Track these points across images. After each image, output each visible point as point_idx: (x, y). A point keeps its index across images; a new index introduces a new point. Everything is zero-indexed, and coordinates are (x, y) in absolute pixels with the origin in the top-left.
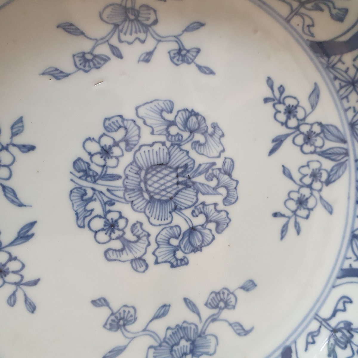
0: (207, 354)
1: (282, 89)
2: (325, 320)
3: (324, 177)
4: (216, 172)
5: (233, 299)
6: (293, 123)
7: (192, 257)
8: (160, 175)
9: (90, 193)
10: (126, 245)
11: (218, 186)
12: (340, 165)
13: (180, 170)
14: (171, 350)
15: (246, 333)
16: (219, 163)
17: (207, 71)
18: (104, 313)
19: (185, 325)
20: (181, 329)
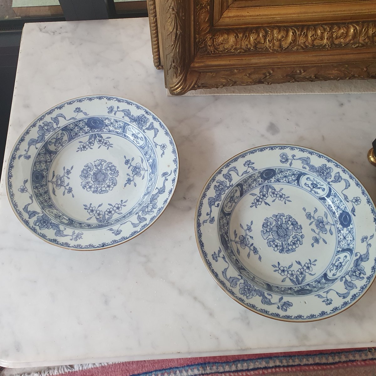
0: (322, 219)
1: (253, 203)
2: (311, 189)
3: (273, 191)
4: (277, 219)
5: (308, 213)
6: (261, 200)
7: (299, 224)
8: (280, 233)
9: (287, 249)
10: (298, 240)
11: (280, 218)
12: (270, 187)
13: (278, 228)
14: (322, 228)
15: (316, 209)
16: (275, 218)
17: (252, 223)
18: (315, 244)
20: (317, 226)
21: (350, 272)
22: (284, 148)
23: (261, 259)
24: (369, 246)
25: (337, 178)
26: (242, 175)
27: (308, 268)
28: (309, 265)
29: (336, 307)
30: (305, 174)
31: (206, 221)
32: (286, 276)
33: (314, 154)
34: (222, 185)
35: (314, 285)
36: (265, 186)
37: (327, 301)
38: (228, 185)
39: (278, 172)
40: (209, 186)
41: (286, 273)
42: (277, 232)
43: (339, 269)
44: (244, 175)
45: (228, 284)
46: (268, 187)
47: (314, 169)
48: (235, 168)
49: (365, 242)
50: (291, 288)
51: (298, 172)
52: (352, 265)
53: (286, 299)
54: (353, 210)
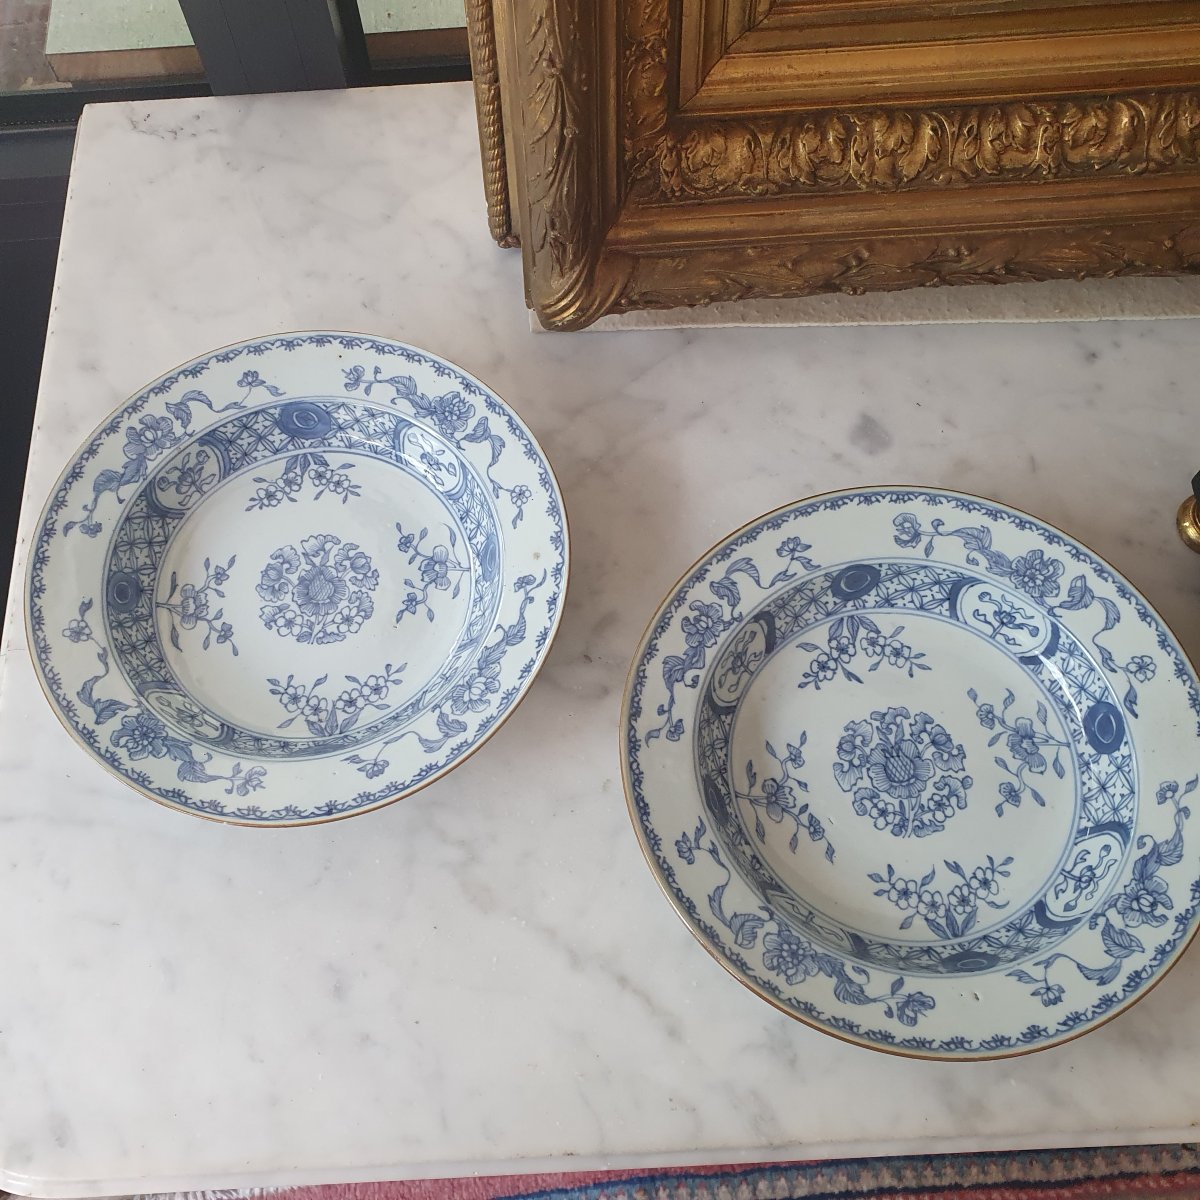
0: (1031, 726)
1: (806, 675)
2: (995, 630)
3: (873, 635)
4: (884, 726)
5: (985, 707)
6: (832, 664)
7: (956, 742)
8: (894, 770)
9: (917, 823)
10: (952, 793)
11: (895, 724)
12: (862, 622)
13: (887, 755)
14: (1031, 754)
15: (1011, 694)
16: (877, 723)
17: (804, 737)
18: (1007, 807)
19: (1010, 744)
20: (1014, 747)
21: (1121, 900)
22: (906, 498)
23: (832, 854)
24: (1182, 813)
25: (1078, 595)
26: (772, 584)
27: (985, 883)
28: (989, 875)
29: (1076, 1013)
30: (973, 582)
31: (655, 734)
32: (915, 911)
33: (1004, 516)
34: (708, 617)
35: (1004, 940)
36: (845, 619)
37: (1046, 992)
38: (727, 617)
39: (887, 574)
40: (666, 620)
41: (914, 900)
42: (885, 768)
43: (1086, 888)
44: (779, 585)
45: (726, 936)
46: (856, 623)
47: (1003, 565)
48: (748, 561)
49: (1169, 801)
50: (930, 948)
51: (951, 575)
52: (1127, 876)
53: (913, 984)
54: (1131, 697)
